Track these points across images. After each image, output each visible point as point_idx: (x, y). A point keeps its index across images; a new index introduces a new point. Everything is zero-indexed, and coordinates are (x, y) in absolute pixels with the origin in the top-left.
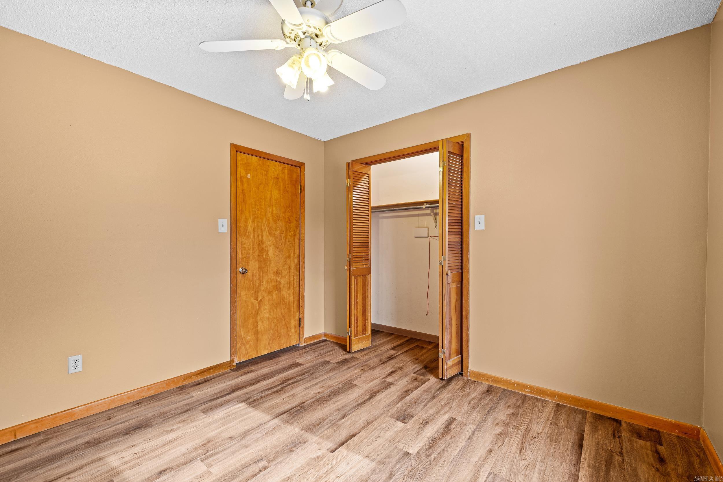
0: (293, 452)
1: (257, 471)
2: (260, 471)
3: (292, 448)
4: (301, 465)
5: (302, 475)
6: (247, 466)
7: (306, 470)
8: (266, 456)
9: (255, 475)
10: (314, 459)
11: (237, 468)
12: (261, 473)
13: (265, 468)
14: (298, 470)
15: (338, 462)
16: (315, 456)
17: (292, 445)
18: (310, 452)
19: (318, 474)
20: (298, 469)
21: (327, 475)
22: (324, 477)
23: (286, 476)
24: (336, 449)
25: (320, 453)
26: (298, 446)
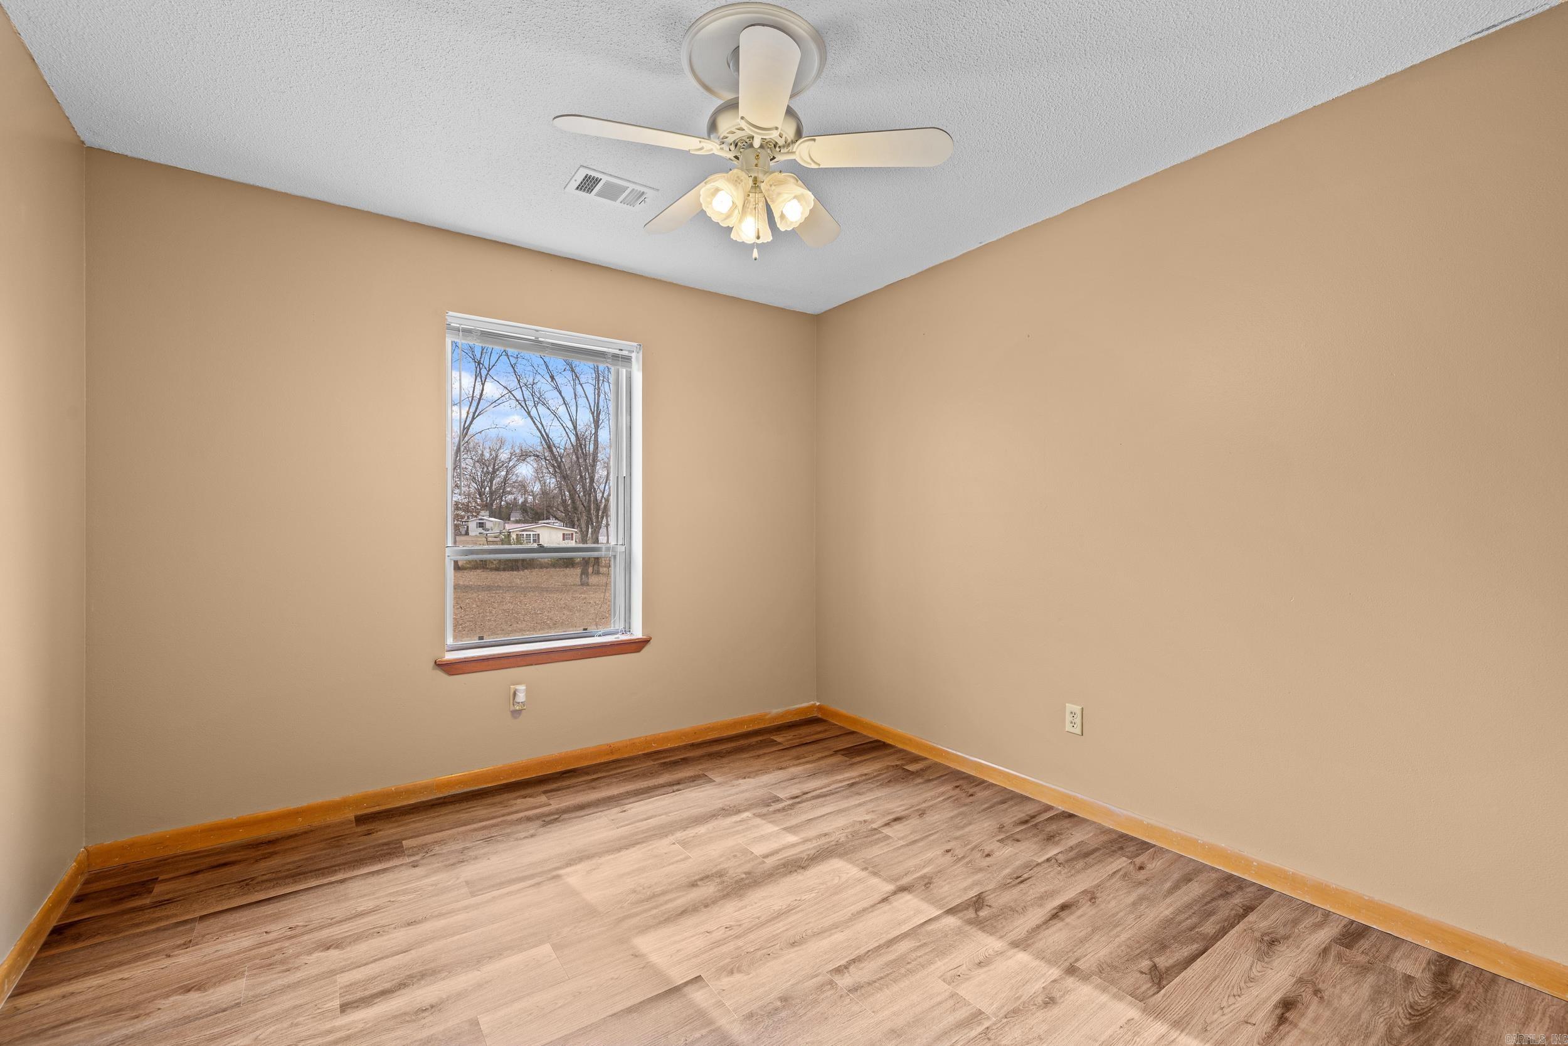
0: (781, 995)
1: (852, 969)
2: (846, 967)
3: (784, 1006)
4: (768, 964)
5: (770, 945)
6: (875, 982)
7: (760, 953)
8: (841, 997)
9: (854, 961)
10: (739, 971)
11: (894, 982)
12: (843, 962)
13: (839, 970)
14: (775, 956)
15: (696, 956)
16: (737, 977)
17: (783, 1014)
18: (745, 989)
19: (740, 943)
20: (775, 958)
21: (725, 939)
22: (732, 936)
23: (796, 949)
24: (686, 984)
25: (726, 981)
26: (768, 1008)
